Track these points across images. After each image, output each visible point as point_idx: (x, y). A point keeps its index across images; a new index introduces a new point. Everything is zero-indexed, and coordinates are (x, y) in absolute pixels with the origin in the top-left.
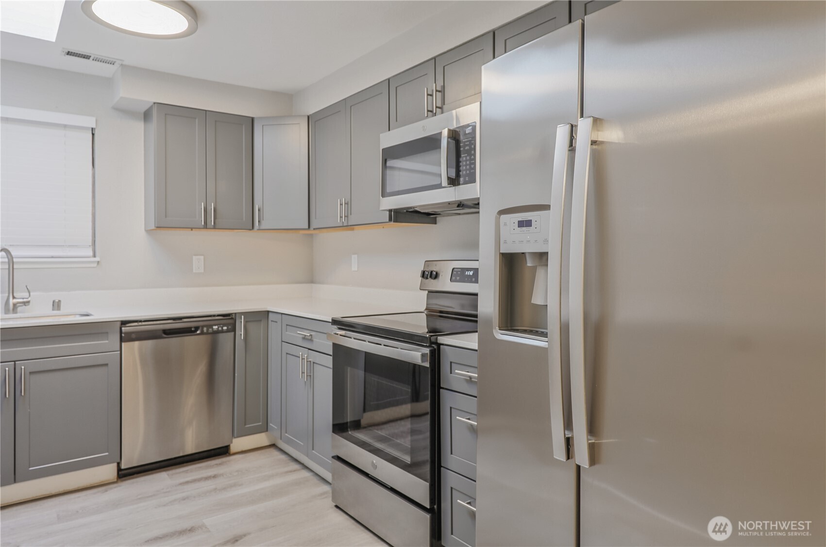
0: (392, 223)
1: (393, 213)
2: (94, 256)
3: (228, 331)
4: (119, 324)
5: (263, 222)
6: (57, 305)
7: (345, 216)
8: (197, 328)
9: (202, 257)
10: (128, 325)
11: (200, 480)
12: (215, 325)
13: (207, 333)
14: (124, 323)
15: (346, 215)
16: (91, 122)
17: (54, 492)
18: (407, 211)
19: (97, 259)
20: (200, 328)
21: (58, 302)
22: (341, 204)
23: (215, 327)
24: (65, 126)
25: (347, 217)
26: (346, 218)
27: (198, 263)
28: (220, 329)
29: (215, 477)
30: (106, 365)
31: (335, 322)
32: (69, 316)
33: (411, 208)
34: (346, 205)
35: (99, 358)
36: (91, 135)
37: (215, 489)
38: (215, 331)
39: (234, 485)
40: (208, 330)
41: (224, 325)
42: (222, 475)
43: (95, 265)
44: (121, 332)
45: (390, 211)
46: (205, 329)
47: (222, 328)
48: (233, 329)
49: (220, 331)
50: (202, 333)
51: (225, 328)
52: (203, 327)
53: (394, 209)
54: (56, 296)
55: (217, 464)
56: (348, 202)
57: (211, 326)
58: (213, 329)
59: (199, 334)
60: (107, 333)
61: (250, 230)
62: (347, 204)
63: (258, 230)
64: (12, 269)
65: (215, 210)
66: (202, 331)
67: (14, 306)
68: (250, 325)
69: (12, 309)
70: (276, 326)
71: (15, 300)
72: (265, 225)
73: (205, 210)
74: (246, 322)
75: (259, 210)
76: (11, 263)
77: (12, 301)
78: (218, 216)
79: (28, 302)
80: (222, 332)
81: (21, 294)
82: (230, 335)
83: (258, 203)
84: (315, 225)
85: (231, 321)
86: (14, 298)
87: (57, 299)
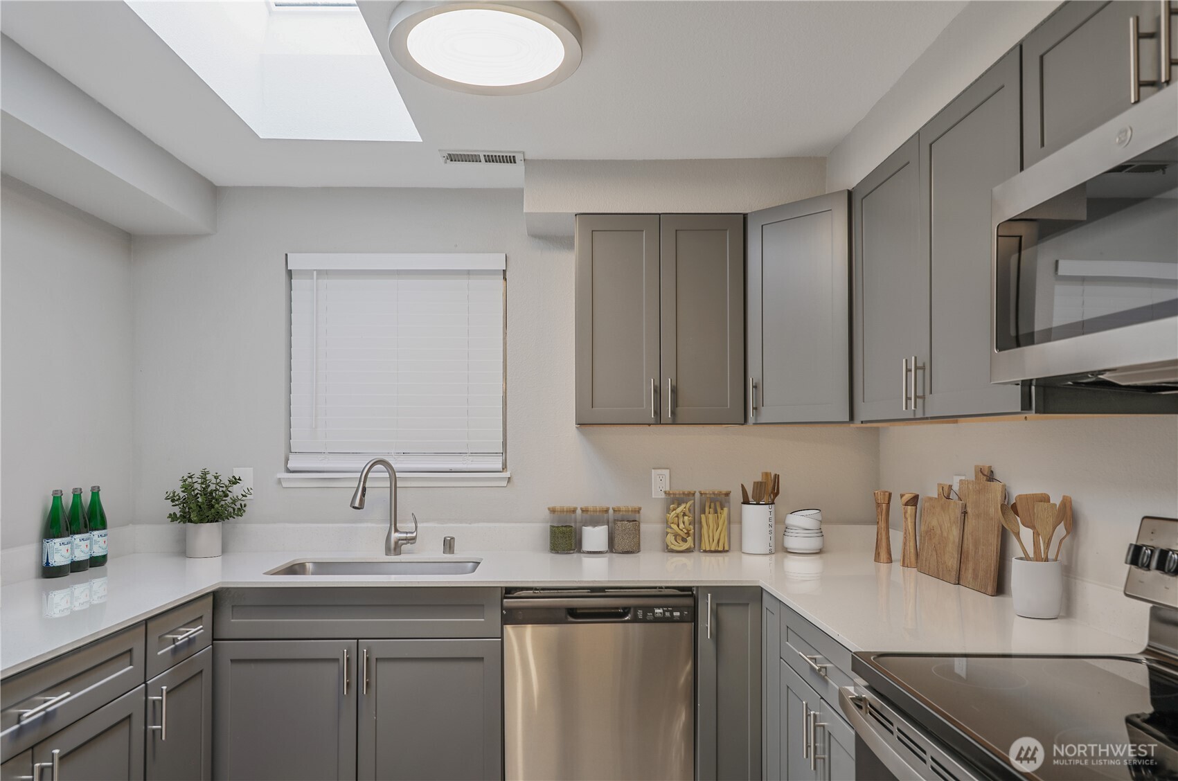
0: (1032, 415)
1: (1033, 388)
2: (505, 468)
3: (681, 620)
4: (500, 592)
5: (763, 410)
6: (448, 545)
7: (916, 397)
8: (626, 611)
9: (666, 472)
10: (516, 595)
12: (659, 608)
13: (644, 621)
15: (920, 393)
16: (500, 262)
18: (1076, 384)
19: (508, 474)
20: (632, 610)
21: (450, 540)
22: (908, 370)
23: (658, 611)
24: (469, 273)
25: (923, 397)
26: (920, 401)
27: (660, 483)
28: (668, 614)
30: (482, 659)
33: (1084, 375)
34: (920, 372)
35: (471, 648)
36: (502, 281)
38: (659, 618)
40: (645, 615)
41: (676, 608)
43: (504, 483)
45: (1026, 384)
46: (640, 613)
47: (671, 613)
48: (694, 618)
49: (668, 618)
50: (635, 620)
51: (677, 614)
52: (637, 608)
53: (1037, 379)
54: (450, 529)
56: (924, 364)
57: (651, 609)
58: (653, 612)
59: (627, 622)
60: (483, 605)
61: (742, 424)
62: (923, 368)
63: (754, 424)
64: (394, 489)
65: (675, 391)
66: (635, 615)
67: (396, 543)
68: (728, 615)
69: (394, 548)
70: (771, 624)
71: (397, 535)
72: (766, 414)
73: (658, 391)
74: (718, 605)
75: (755, 387)
76: (393, 479)
77: (395, 536)
78: (680, 401)
79: (414, 539)
80: (671, 620)
81: (406, 526)
82: (687, 628)
83: (753, 375)
84: (863, 412)
85: (689, 601)
86: (396, 531)
87: (449, 534)
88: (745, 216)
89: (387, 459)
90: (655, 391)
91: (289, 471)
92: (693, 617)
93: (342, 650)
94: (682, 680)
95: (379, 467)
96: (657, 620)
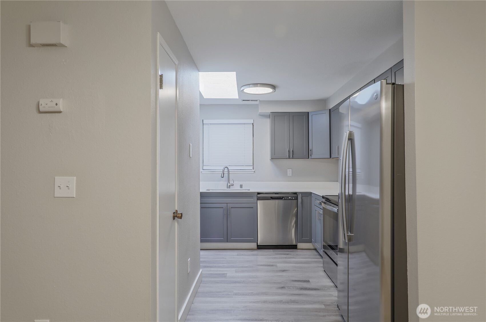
2: (253, 169)
3: (294, 199)
4: (257, 193)
5: (312, 155)
6: (241, 186)
8: (283, 197)
9: (291, 170)
11: (282, 254)
12: (290, 197)
13: (287, 200)
14: (259, 193)
16: (251, 121)
17: (238, 248)
19: (254, 170)
24: (244, 124)
27: (289, 172)
28: (292, 198)
29: (288, 254)
30: (253, 207)
31: (323, 197)
32: (244, 190)
35: (251, 205)
36: (252, 126)
37: (286, 257)
39: (293, 258)
40: (287, 198)
41: (294, 197)
42: (291, 254)
43: (253, 173)
44: (257, 197)
46: (286, 198)
50: (285, 199)
52: (285, 197)
54: (241, 183)
55: (291, 251)
59: (283, 200)
60: (253, 196)
61: (308, 159)
63: (310, 159)
64: (229, 174)
65: (293, 151)
66: (285, 198)
67: (229, 185)
68: (304, 198)
69: (229, 187)
70: (313, 199)
71: (230, 184)
72: (313, 157)
73: (289, 151)
74: (302, 196)
75: (311, 150)
76: (229, 171)
77: (229, 184)
78: (294, 154)
79: (233, 185)
80: (292, 199)
81: (231, 182)
82: (295, 201)
83: (310, 148)
84: (333, 156)
85: (296, 196)
86: (229, 183)
87: (241, 184)
88: (308, 112)
89: (227, 166)
90: (288, 151)
91: (203, 170)
92: (297, 199)
93: (224, 205)
94: (294, 212)
95: (226, 168)
96: (289, 199)
